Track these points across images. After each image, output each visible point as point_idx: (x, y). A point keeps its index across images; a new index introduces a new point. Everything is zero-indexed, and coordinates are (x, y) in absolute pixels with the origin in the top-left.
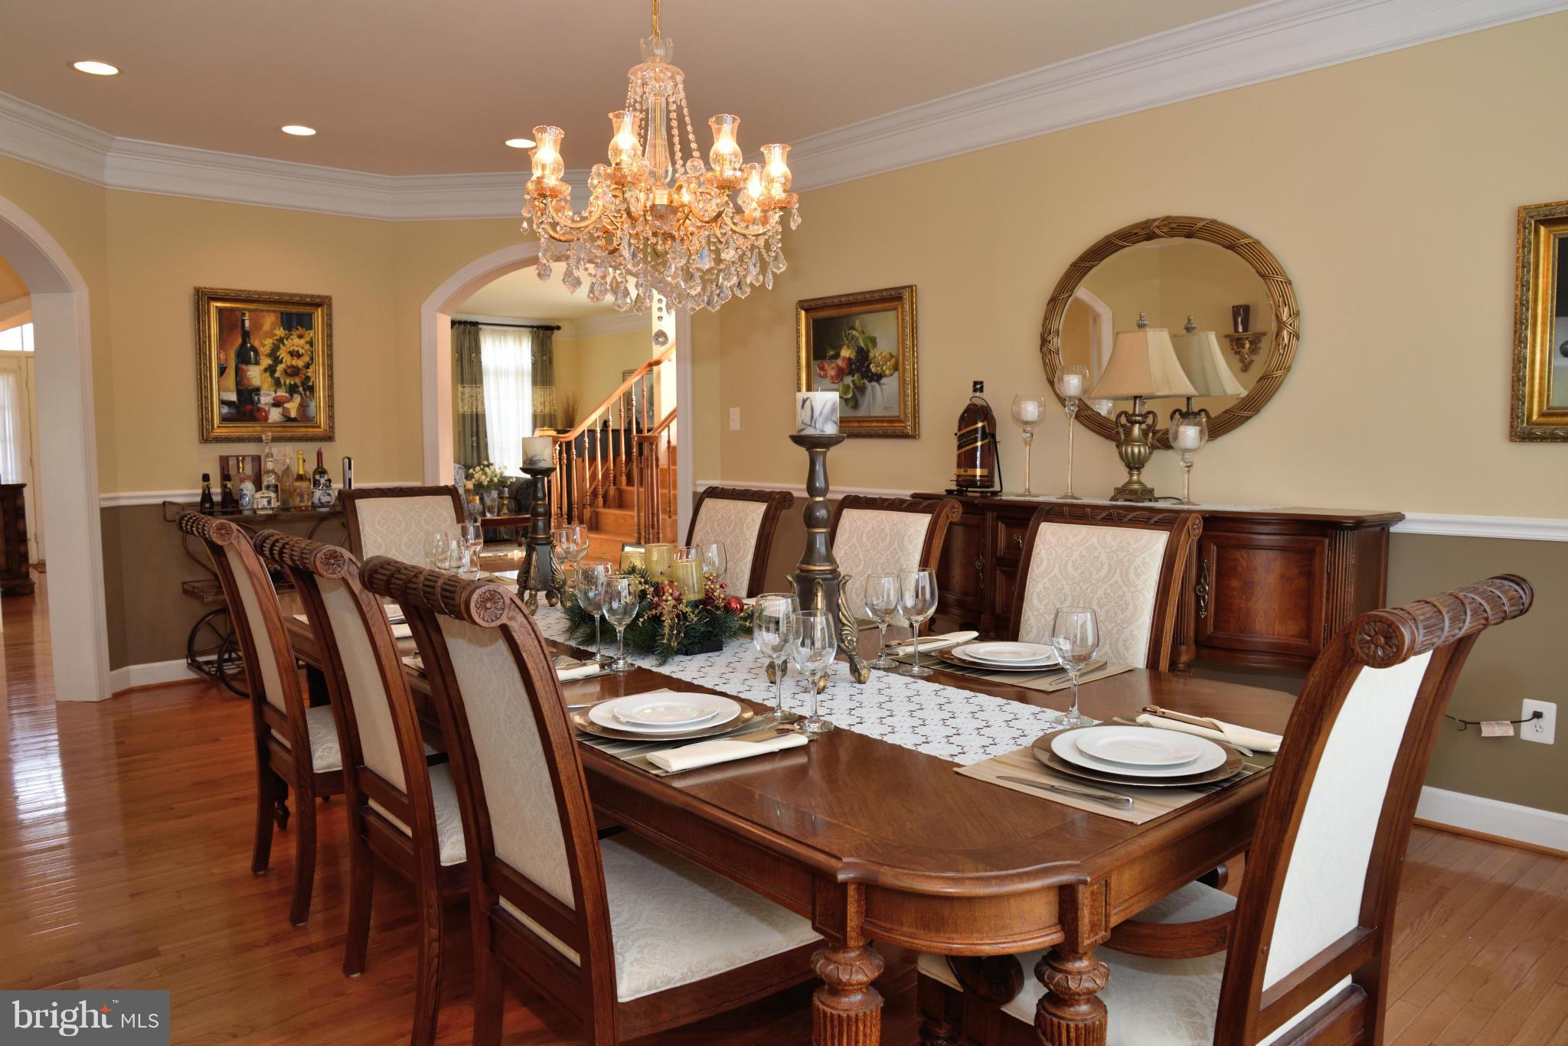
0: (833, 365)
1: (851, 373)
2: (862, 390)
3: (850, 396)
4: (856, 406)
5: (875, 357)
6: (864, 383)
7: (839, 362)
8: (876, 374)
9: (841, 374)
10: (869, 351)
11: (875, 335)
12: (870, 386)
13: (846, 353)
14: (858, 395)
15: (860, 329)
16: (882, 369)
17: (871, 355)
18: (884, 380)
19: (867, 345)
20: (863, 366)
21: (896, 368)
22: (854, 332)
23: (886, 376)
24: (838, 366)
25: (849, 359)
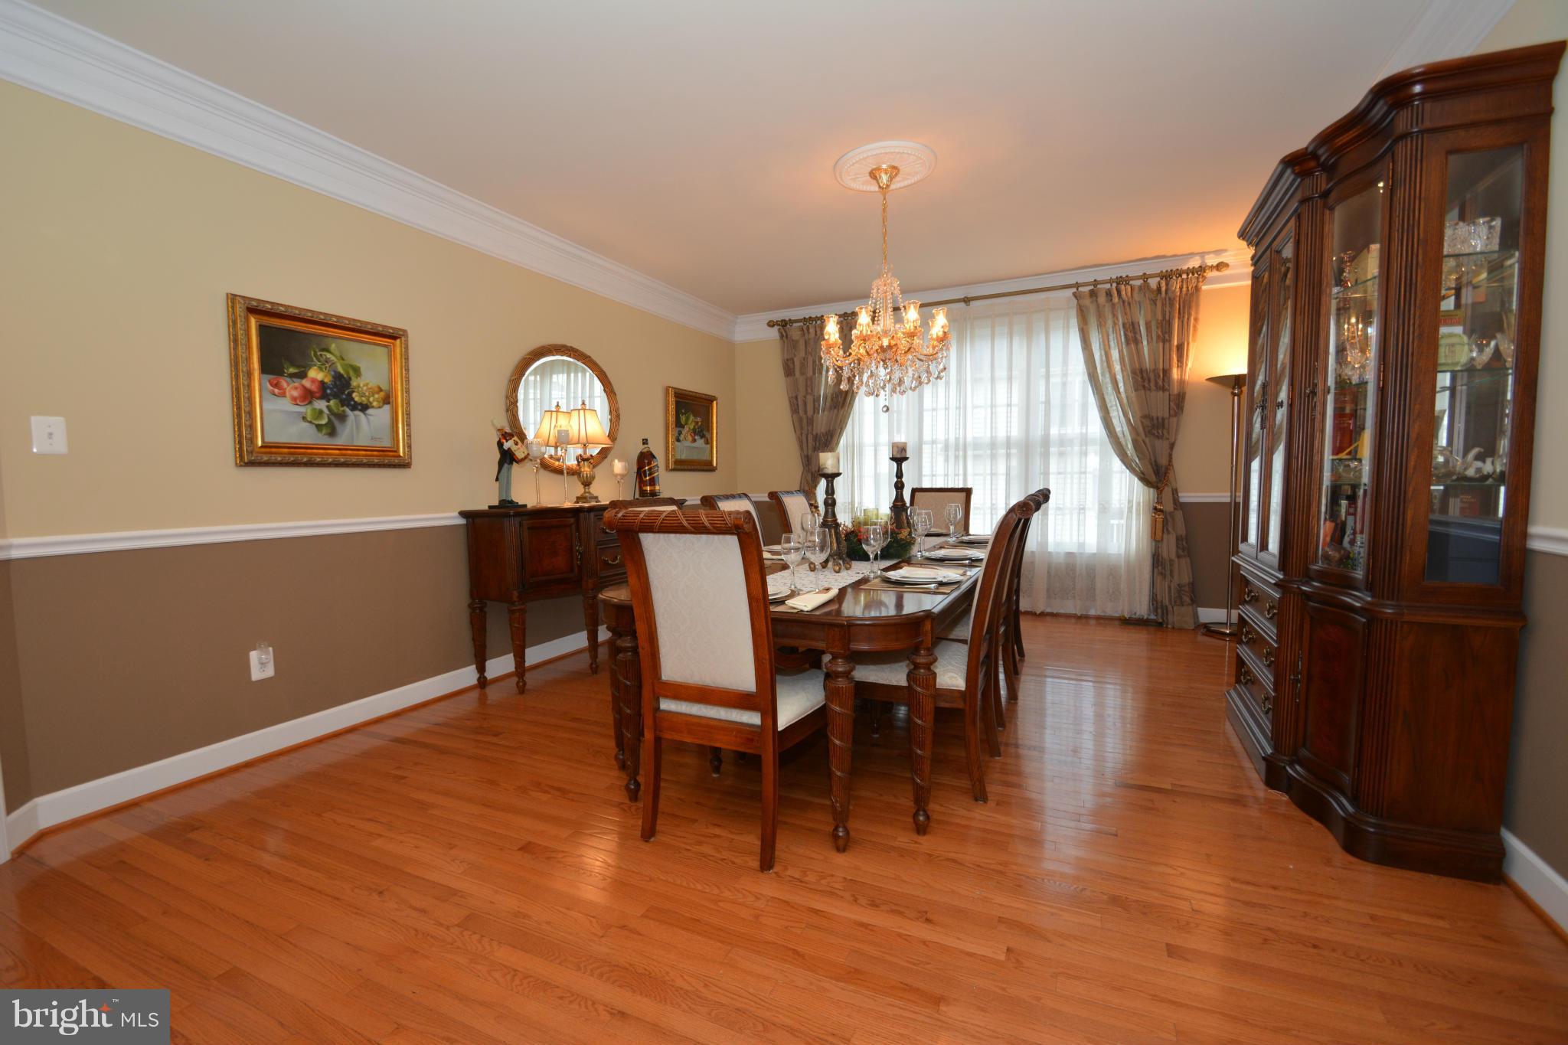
0: (296, 384)
1: (325, 397)
2: (342, 418)
3: (324, 421)
4: (332, 432)
5: (359, 386)
6: (344, 411)
7: (306, 383)
8: (361, 404)
9: (308, 396)
10: (350, 379)
11: (358, 365)
12: (351, 415)
13: (315, 374)
14: (336, 423)
15: (337, 353)
16: (368, 400)
17: (354, 383)
18: (370, 411)
19: (348, 373)
20: (343, 393)
21: (387, 400)
22: (329, 355)
23: (373, 407)
24: (304, 387)
25: (322, 383)
